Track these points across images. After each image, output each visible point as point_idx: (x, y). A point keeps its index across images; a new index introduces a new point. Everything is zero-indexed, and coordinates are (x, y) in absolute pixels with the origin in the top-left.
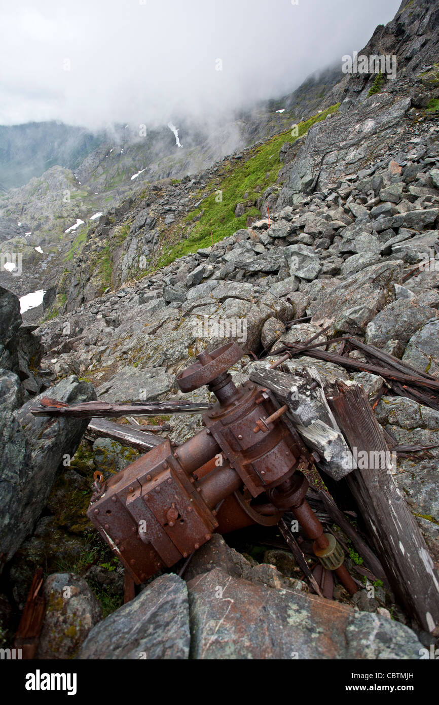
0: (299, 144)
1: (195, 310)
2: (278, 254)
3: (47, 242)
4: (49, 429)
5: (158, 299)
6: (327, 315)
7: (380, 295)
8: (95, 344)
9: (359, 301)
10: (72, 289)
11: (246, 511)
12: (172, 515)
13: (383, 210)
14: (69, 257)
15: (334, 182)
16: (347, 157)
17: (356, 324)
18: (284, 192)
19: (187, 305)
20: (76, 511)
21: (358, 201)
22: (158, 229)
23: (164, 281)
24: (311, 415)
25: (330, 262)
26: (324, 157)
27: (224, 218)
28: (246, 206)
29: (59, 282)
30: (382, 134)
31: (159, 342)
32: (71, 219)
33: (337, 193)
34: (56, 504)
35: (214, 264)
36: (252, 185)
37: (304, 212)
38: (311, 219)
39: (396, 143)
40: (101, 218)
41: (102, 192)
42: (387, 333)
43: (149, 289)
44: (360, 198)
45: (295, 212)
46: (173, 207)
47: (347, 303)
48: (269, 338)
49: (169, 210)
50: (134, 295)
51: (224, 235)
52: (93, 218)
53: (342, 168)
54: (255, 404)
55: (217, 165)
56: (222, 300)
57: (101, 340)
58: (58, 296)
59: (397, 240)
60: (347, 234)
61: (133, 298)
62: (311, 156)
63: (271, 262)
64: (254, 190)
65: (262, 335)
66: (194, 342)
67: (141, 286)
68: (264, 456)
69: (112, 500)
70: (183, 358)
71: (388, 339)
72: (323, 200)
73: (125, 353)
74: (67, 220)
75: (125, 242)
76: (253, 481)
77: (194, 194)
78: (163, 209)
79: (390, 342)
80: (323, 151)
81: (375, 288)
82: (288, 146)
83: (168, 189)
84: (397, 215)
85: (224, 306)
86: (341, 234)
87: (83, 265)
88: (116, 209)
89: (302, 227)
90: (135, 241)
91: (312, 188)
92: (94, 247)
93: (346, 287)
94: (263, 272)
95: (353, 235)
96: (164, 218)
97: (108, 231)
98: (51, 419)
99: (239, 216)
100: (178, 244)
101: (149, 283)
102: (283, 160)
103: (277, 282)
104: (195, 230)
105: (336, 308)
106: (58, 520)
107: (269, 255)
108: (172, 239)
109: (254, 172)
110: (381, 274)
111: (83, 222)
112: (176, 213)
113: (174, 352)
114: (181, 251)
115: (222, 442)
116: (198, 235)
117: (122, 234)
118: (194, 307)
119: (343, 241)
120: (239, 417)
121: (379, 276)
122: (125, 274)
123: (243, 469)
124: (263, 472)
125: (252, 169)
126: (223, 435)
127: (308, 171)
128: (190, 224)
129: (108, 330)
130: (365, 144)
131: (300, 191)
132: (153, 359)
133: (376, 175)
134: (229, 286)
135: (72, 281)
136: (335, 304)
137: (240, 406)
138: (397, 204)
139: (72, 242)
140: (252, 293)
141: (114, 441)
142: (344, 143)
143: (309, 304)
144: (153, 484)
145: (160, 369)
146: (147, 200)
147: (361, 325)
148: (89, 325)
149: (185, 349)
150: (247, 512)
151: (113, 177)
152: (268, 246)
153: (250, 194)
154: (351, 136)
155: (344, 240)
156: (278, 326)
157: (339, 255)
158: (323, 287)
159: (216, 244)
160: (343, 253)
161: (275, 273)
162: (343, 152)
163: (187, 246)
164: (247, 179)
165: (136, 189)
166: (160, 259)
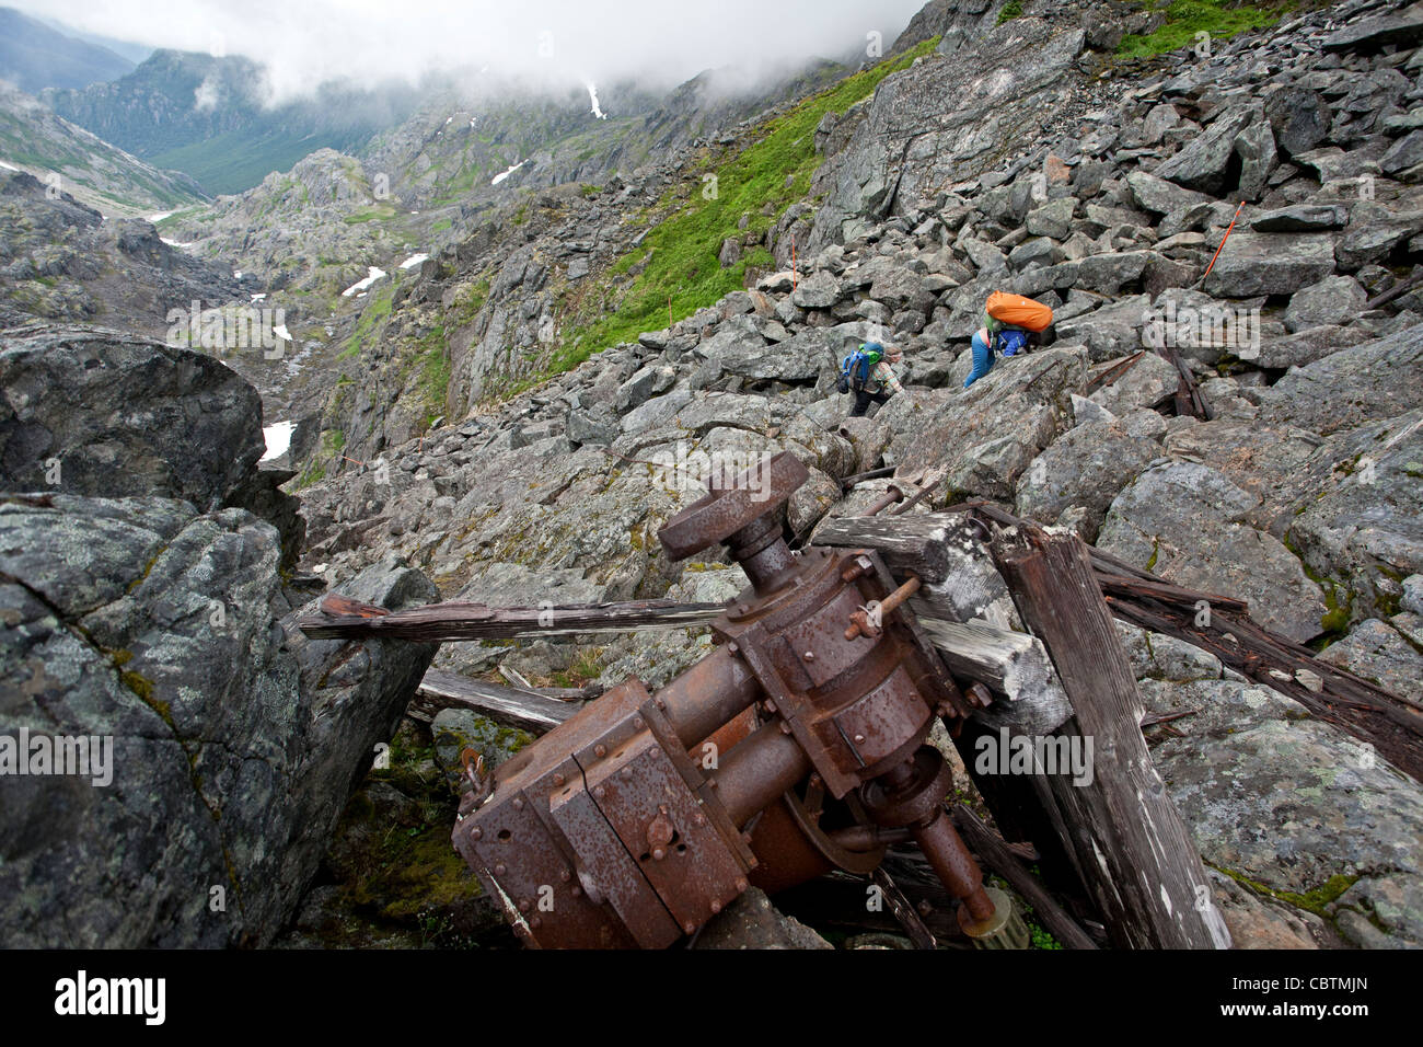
0: (855, 118)
1: (642, 452)
2: (815, 342)
3: (301, 315)
4: (344, 666)
5: (554, 439)
6: (928, 461)
7: (1044, 415)
8: (415, 531)
9: (999, 429)
10: (356, 419)
11: (812, 836)
12: (660, 832)
13: (1036, 252)
14: (351, 350)
15: (930, 198)
16: (957, 147)
17: (995, 476)
18: (825, 216)
19: (622, 444)
20: (396, 872)
21: (982, 234)
22: (551, 290)
23: (565, 401)
24: (975, 595)
25: (927, 360)
26: (908, 145)
27: (695, 270)
28: (744, 245)
29: (327, 403)
30: (1029, 100)
31: (564, 518)
32: (357, 267)
33: (939, 217)
34: (346, 858)
35: (675, 364)
36: (758, 202)
37: (868, 257)
38: (886, 269)
39: (1056, 120)
40: (425, 264)
41: (426, 208)
42: (1062, 494)
43: (532, 418)
44: (985, 229)
45: (849, 257)
46: (585, 243)
47: (973, 433)
48: (805, 512)
49: (577, 250)
50: (498, 430)
51: (696, 306)
52: (407, 265)
53: (947, 167)
54: (841, 581)
55: (682, 156)
56: (702, 432)
57: (428, 523)
58: (324, 434)
59: (1065, 314)
60: (962, 302)
61: (496, 437)
62: (882, 142)
63: (800, 359)
64: (761, 211)
65: (791, 505)
66: (643, 517)
67: (515, 413)
68: (863, 701)
69: (512, 805)
70: (618, 551)
71: (1063, 505)
72: (909, 233)
73: (485, 545)
74: (347, 268)
75: (479, 317)
76: (836, 760)
77: (632, 216)
78: (563, 247)
79: (1068, 511)
80: (907, 131)
81: (1032, 402)
82: (833, 121)
83: (576, 205)
84: (1065, 263)
85: (706, 442)
86: (948, 302)
87: (384, 367)
88: (459, 245)
89: (866, 288)
90: (500, 315)
91: (885, 208)
92: (408, 327)
93: (970, 401)
94: (783, 382)
95: (974, 303)
96: (566, 267)
97: (441, 291)
98: (346, 645)
99: (729, 264)
100: (596, 323)
101: (532, 406)
102: (821, 149)
103: (813, 401)
104: (630, 294)
105: (950, 445)
106: (352, 893)
107: (795, 346)
108: (582, 313)
109: (760, 173)
110: (1043, 373)
111: (382, 274)
112: (592, 256)
113: (600, 540)
114: (601, 339)
115: (766, 670)
116: (640, 305)
117: (471, 300)
118: (639, 447)
119: (952, 317)
120: (805, 612)
121: (1039, 378)
122: (477, 387)
123: (813, 734)
124: (859, 737)
125: (756, 167)
126: (768, 654)
127: (876, 173)
128: (623, 281)
129: (443, 501)
130: (993, 120)
131: (859, 215)
132: (553, 554)
133: (1019, 181)
134: (717, 403)
135: (358, 401)
136: (947, 438)
137: (806, 587)
138: (1063, 242)
139: (358, 316)
140: (767, 417)
141: (479, 716)
142: (951, 116)
143: (889, 441)
144: (612, 764)
145: (570, 574)
146: (529, 228)
147: (1006, 478)
148: (397, 493)
149: (624, 532)
150: (815, 840)
151: (453, 178)
152: (794, 327)
153: (751, 218)
154: (964, 104)
155: (956, 314)
156: (825, 487)
157: (945, 346)
158: (916, 406)
159: (678, 325)
160: (952, 342)
161: (808, 382)
162: (949, 135)
163: (614, 328)
164: (745, 187)
165: (504, 205)
166: (556, 356)
